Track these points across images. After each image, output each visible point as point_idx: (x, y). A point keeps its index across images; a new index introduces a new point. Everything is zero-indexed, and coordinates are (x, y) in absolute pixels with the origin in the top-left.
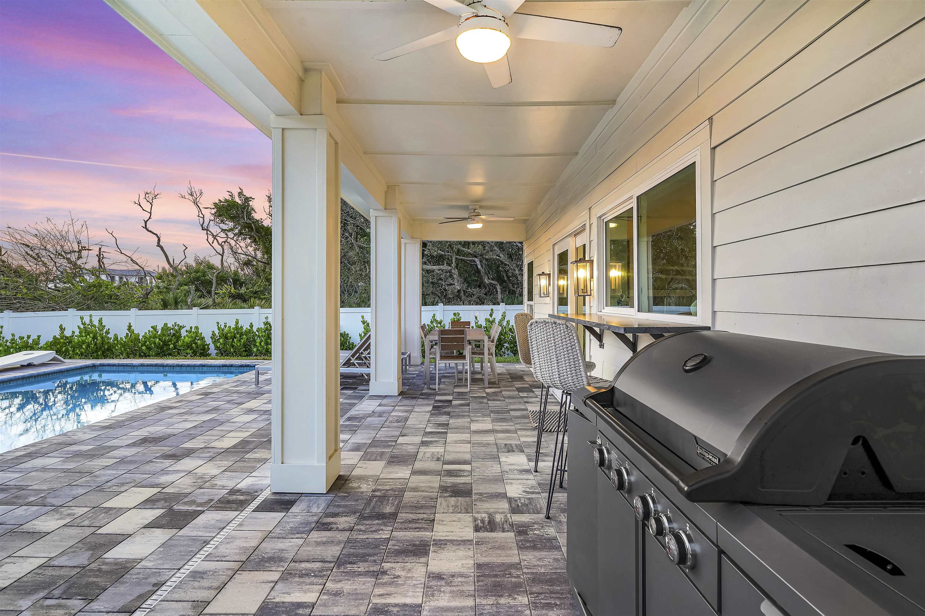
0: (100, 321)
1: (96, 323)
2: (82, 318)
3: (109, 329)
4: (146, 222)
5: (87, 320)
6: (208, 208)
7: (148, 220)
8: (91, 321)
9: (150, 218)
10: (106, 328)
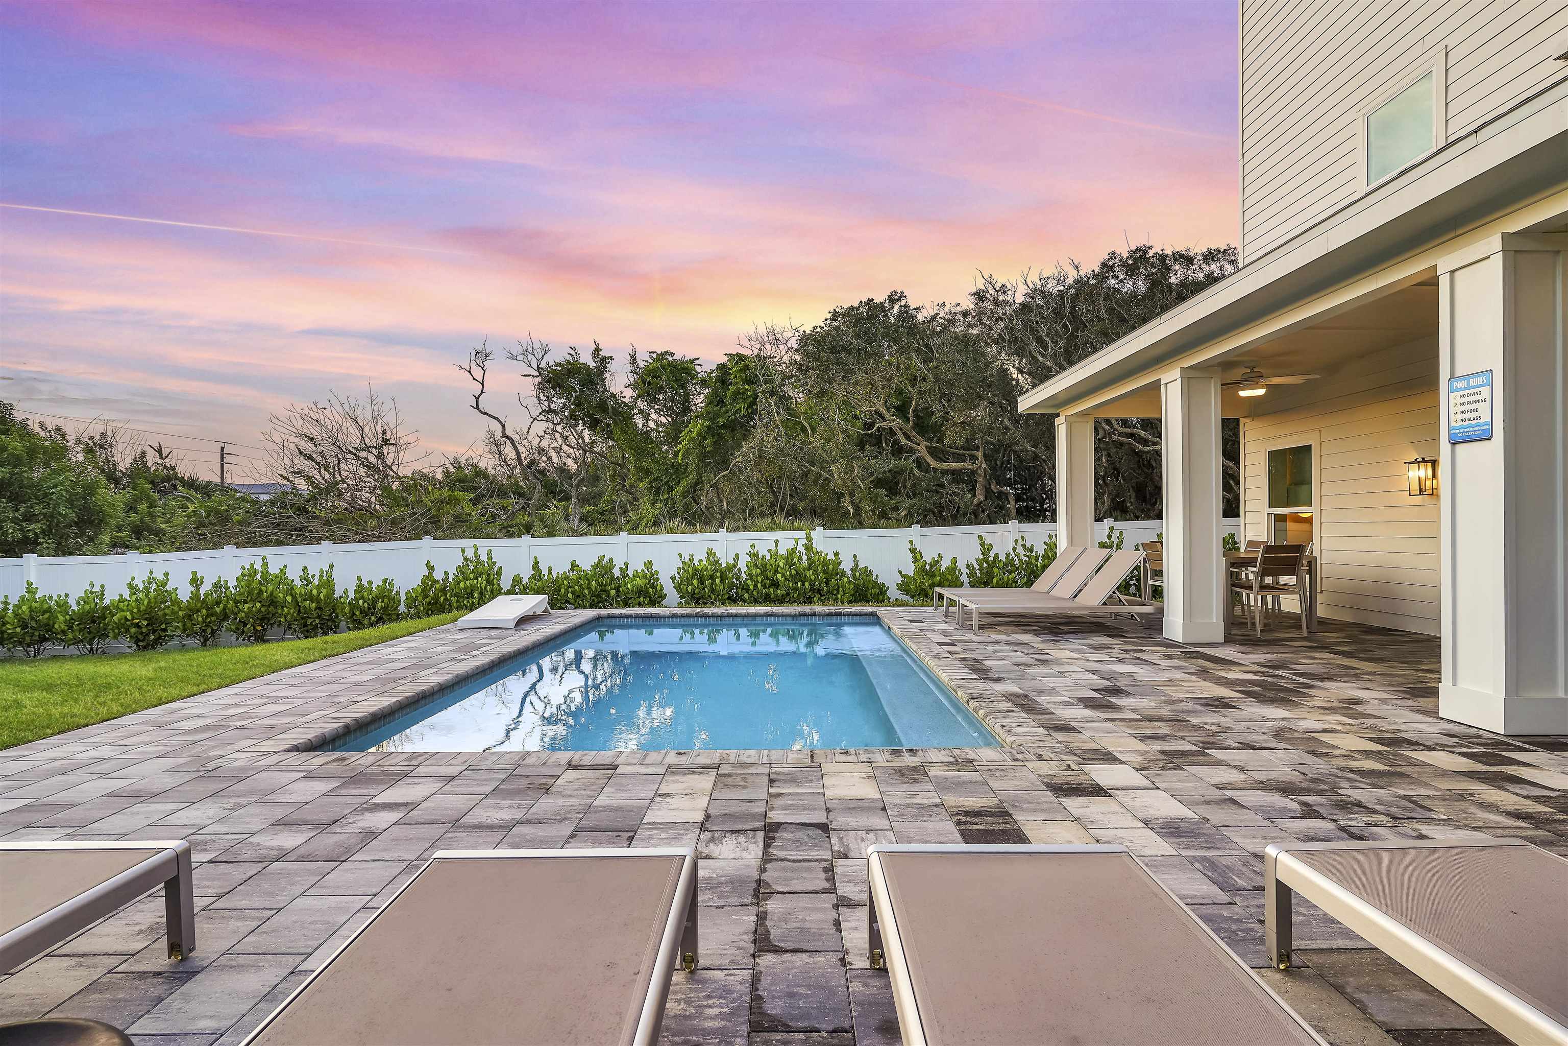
0: (489, 553)
1: (484, 558)
2: (463, 551)
3: (501, 568)
4: (477, 399)
5: (470, 553)
6: (530, 375)
7: (480, 396)
8: (476, 555)
9: (482, 392)
10: (498, 565)
